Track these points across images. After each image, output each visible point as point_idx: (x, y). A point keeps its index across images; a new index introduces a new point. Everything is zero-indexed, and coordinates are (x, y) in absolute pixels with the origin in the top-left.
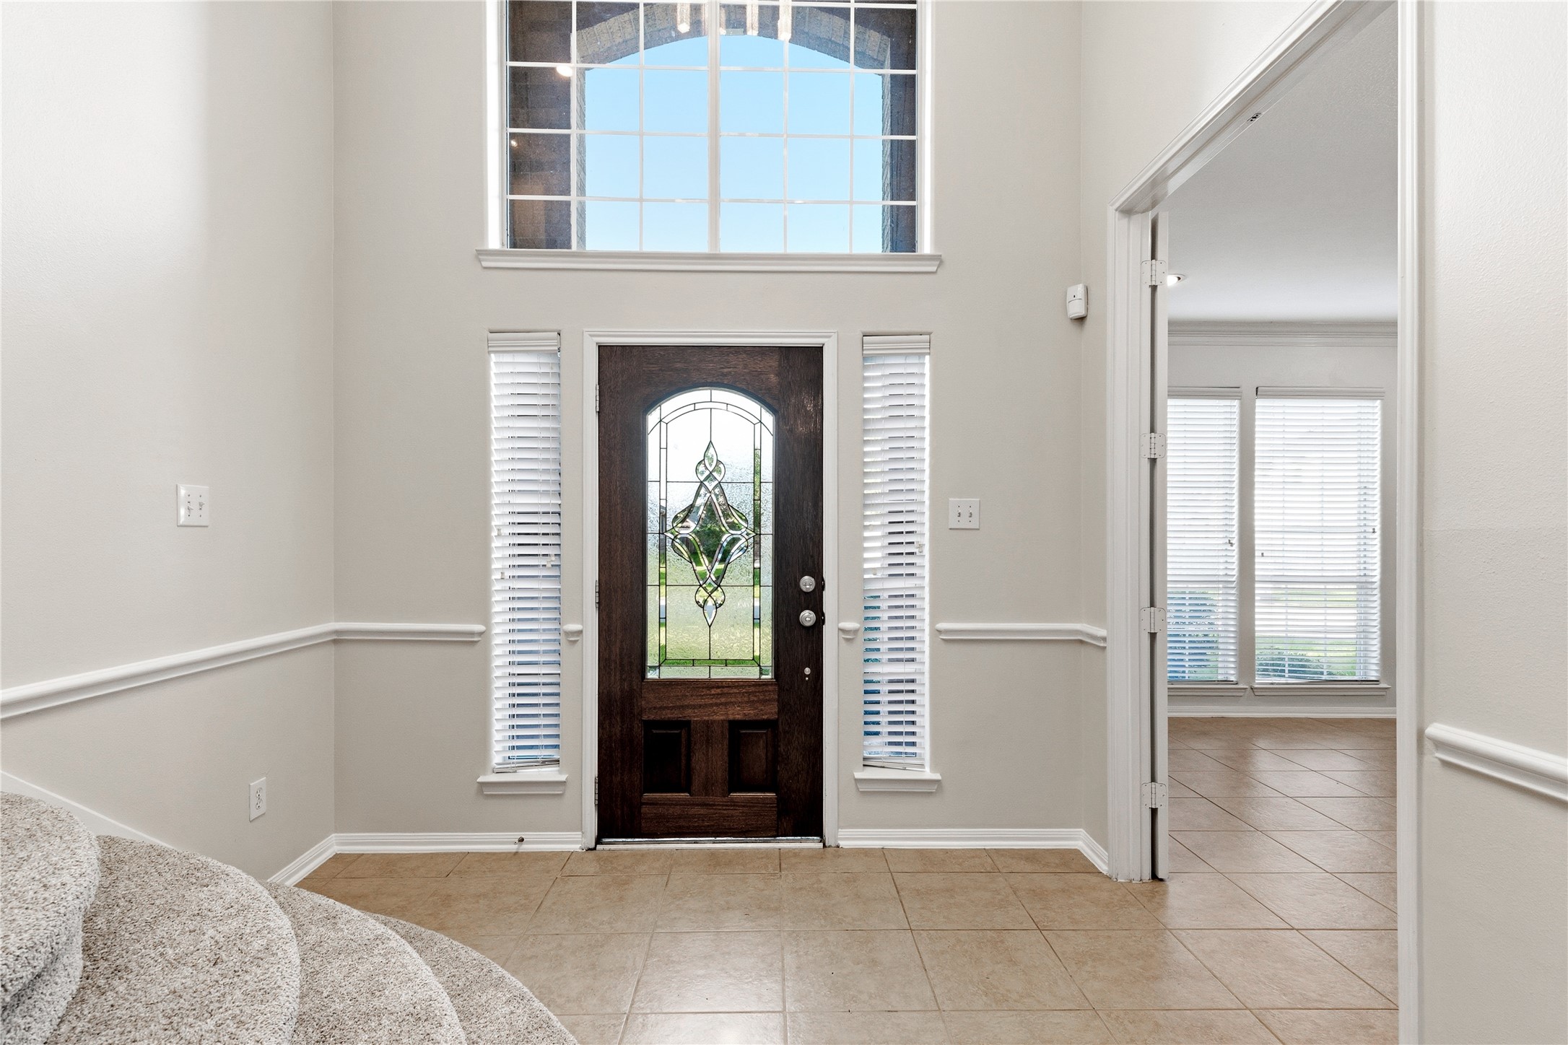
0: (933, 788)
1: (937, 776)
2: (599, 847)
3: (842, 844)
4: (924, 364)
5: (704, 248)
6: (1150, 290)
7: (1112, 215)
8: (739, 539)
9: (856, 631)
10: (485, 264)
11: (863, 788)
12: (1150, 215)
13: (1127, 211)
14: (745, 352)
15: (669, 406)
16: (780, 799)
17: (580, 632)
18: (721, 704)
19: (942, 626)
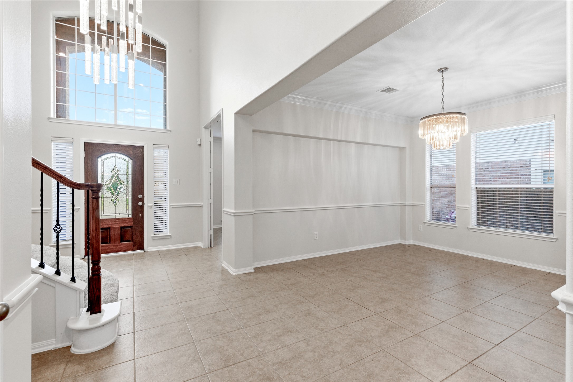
0: (169, 237)
1: (171, 235)
2: (85, 258)
3: (148, 250)
4: (167, 151)
5: (113, 123)
6: (210, 142)
7: (203, 128)
8: (123, 187)
9: (152, 206)
10: (50, 121)
11: (153, 238)
12: (210, 129)
13: (205, 128)
14: (124, 146)
15: (104, 157)
16: (134, 243)
17: (79, 209)
18: (119, 223)
19: (171, 204)
